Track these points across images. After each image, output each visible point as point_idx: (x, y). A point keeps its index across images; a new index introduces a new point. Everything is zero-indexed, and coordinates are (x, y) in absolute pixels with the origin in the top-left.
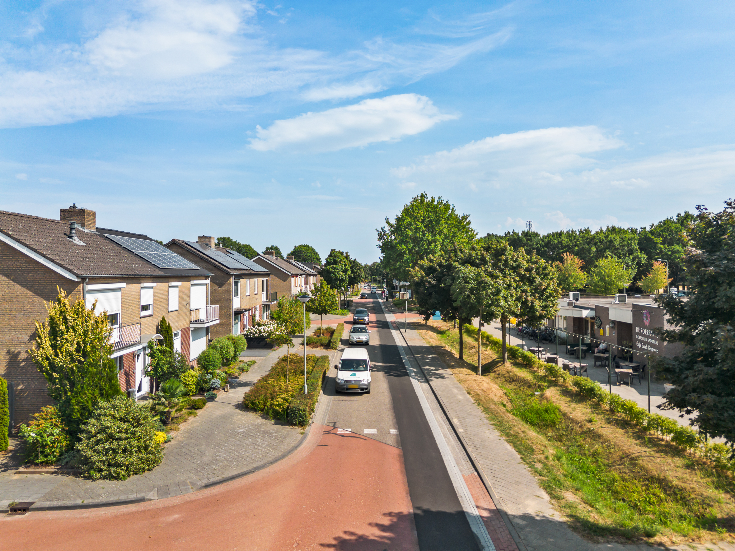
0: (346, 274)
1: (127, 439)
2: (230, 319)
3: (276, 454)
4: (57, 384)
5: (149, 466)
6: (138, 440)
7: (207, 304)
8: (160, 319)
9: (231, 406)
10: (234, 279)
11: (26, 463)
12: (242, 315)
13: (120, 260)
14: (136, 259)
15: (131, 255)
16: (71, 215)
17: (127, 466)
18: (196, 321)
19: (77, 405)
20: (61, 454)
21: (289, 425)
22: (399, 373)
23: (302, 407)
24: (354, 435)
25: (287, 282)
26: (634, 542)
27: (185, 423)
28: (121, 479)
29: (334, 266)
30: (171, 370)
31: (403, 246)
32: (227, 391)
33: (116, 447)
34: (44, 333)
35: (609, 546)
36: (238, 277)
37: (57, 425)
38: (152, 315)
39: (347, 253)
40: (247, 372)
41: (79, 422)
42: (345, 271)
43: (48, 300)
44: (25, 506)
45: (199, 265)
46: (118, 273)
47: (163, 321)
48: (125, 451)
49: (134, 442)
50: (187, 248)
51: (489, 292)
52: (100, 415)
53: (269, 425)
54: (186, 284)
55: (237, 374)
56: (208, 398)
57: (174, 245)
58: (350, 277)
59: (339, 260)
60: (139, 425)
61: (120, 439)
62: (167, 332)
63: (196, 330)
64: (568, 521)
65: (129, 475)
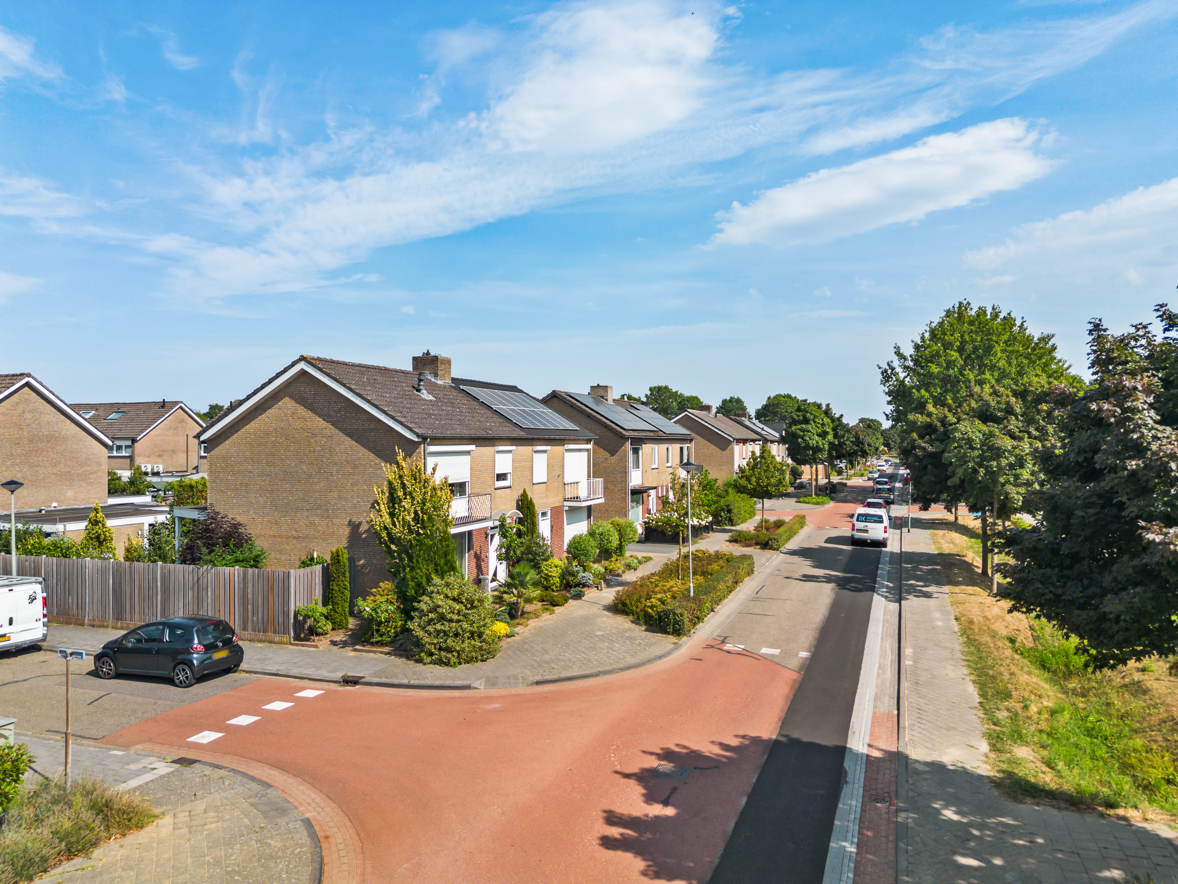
0: (824, 439)
1: (458, 621)
2: (624, 499)
3: (630, 661)
4: (396, 559)
5: (482, 656)
6: (471, 625)
7: (589, 476)
8: (521, 492)
9: (599, 606)
10: (631, 444)
11: (363, 642)
12: (645, 495)
13: (473, 417)
14: (494, 416)
15: (488, 412)
16: (425, 364)
17: (458, 652)
18: (574, 498)
19: (412, 580)
20: (396, 633)
21: (661, 633)
22: (860, 586)
23: (678, 611)
24: (746, 653)
25: (727, 452)
26: (1079, 810)
27: (536, 620)
28: (451, 666)
29: (804, 426)
30: (530, 556)
31: (923, 392)
32: (601, 590)
33: (447, 629)
34: (384, 499)
35: (1037, 808)
36: (638, 441)
37: (393, 603)
38: (510, 487)
39: (828, 405)
40: (635, 569)
41: (415, 599)
42: (823, 435)
43: (386, 462)
44: (356, 679)
45: (579, 424)
46: (466, 433)
47: (524, 495)
48: (456, 635)
49: (465, 625)
50: (570, 401)
51: (1004, 462)
52: (432, 592)
53: (639, 631)
54: (558, 449)
55: (620, 571)
56: (574, 596)
57: (555, 400)
58: (830, 443)
59: (812, 417)
60: (473, 607)
61: (451, 621)
62: (529, 508)
63: (572, 510)
64: (995, 776)
65: (460, 663)
